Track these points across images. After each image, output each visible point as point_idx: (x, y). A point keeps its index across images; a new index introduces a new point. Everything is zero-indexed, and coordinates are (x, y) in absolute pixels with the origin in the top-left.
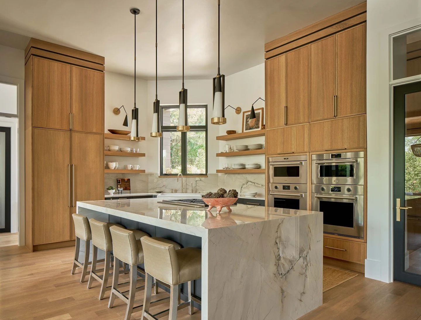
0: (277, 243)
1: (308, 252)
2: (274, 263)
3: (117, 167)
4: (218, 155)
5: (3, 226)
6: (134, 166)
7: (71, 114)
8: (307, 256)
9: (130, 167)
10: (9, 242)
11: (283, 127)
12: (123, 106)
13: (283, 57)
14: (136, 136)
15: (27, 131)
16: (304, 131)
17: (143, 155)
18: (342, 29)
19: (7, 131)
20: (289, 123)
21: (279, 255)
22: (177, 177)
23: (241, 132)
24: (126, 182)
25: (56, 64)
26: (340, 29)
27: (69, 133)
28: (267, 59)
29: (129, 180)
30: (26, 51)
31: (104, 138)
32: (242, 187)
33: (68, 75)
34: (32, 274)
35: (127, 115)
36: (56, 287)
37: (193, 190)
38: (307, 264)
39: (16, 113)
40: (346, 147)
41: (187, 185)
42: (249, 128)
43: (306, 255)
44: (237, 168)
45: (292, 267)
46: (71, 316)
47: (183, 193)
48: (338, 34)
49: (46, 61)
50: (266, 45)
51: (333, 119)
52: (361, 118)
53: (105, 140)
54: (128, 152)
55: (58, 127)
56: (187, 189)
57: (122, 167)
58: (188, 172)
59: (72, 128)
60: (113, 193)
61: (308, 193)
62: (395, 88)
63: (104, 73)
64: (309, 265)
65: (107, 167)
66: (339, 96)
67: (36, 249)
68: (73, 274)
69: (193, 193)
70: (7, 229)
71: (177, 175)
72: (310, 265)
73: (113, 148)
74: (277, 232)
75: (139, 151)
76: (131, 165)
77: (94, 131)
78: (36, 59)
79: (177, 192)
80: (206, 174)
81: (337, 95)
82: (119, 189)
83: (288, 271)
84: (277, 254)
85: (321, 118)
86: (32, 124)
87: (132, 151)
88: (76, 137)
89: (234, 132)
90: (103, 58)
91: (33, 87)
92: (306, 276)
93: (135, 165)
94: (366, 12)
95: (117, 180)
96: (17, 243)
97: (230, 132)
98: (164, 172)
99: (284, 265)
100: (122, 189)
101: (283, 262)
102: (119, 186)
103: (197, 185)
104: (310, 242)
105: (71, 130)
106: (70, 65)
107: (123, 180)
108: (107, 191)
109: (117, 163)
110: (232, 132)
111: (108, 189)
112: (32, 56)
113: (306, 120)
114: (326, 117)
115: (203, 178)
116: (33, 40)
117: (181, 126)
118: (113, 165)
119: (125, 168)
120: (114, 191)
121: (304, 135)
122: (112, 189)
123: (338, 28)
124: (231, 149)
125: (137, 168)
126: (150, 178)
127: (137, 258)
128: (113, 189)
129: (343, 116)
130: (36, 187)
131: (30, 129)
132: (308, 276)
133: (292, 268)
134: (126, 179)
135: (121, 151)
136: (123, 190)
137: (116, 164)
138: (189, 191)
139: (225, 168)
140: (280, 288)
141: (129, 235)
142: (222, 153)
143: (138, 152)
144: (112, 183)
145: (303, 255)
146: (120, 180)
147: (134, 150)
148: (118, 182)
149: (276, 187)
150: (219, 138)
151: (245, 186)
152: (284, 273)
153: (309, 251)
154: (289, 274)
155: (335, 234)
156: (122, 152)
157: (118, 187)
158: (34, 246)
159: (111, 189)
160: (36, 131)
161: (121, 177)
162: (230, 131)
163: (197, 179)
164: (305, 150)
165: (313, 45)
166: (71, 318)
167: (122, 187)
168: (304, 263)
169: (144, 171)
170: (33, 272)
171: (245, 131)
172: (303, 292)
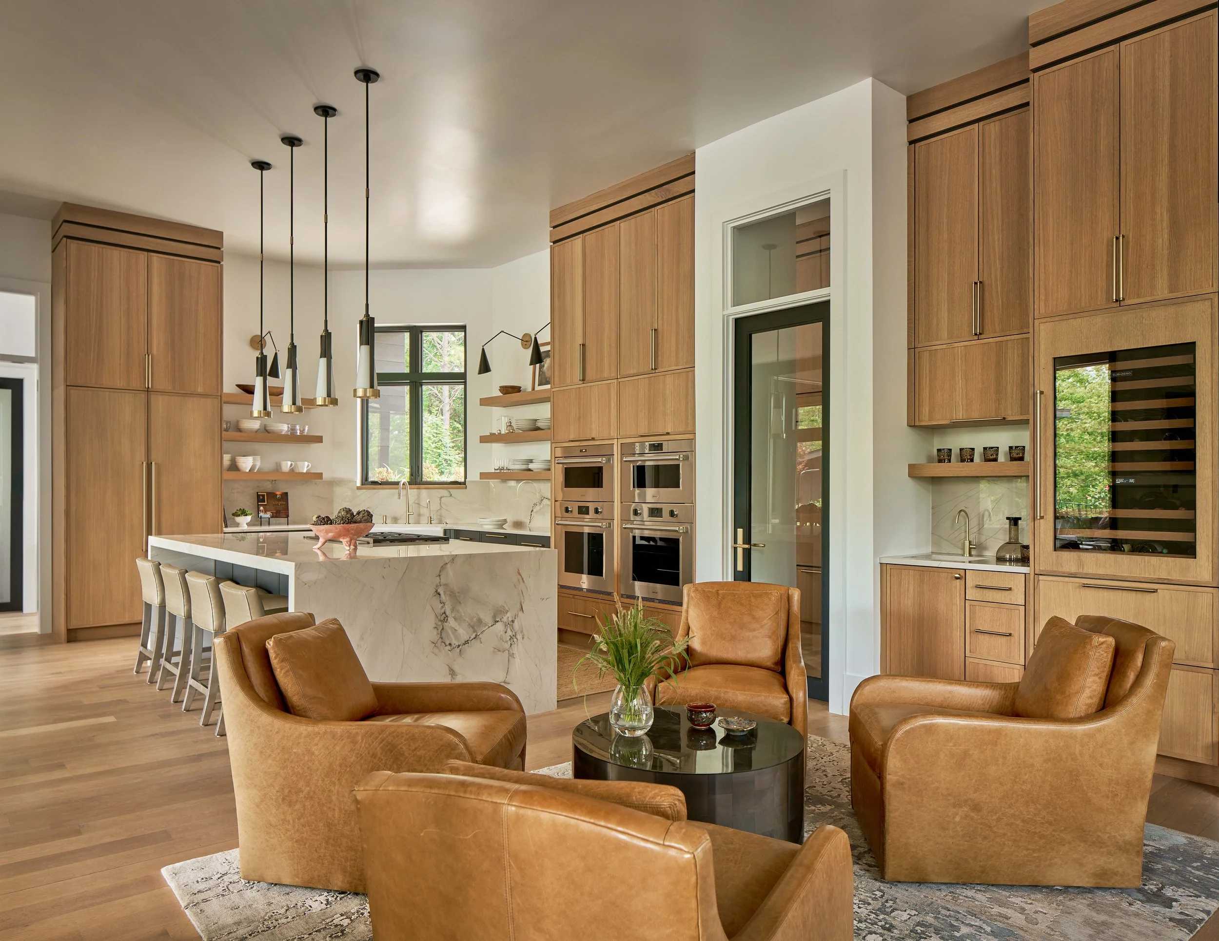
0: (439, 594)
1: (516, 616)
2: (434, 625)
3: (257, 467)
4: (484, 439)
5: (7, 598)
6: (296, 465)
7: (149, 355)
8: (513, 621)
9: (286, 466)
10: (19, 627)
11: (578, 386)
12: (269, 332)
13: (578, 241)
14: (262, 408)
15: (55, 392)
16: (609, 396)
17: (319, 439)
18: (664, 199)
19: (15, 386)
20: (587, 378)
21: (445, 613)
22: (397, 489)
23: (530, 389)
24: (279, 500)
25: (116, 252)
26: (661, 200)
27: (143, 396)
28: (554, 242)
29: (285, 495)
30: (54, 222)
31: (222, 402)
32: (532, 510)
33: (143, 274)
34: (60, 673)
35: (276, 354)
36: (100, 688)
37: (431, 518)
38: (515, 636)
39: (33, 355)
40: (669, 431)
41: (419, 507)
42: (544, 381)
43: (510, 619)
44: (518, 469)
45: (476, 635)
46: (116, 718)
47: (409, 523)
48: (658, 207)
49: (95, 248)
50: (553, 214)
51: (651, 375)
52: (690, 374)
53: (226, 407)
54: (283, 433)
55: (120, 384)
56: (419, 515)
57: (269, 466)
58: (425, 479)
59: (150, 386)
60: (247, 524)
61: (615, 522)
62: (738, 321)
63: (222, 266)
64: (519, 637)
65: (234, 467)
66: (660, 330)
67: (73, 636)
68: (137, 672)
69: (431, 523)
70: (15, 605)
71: (397, 483)
72: (523, 638)
73: (246, 425)
74: (440, 576)
75: (308, 430)
76: (289, 463)
77: (200, 390)
78: (73, 245)
79: (399, 521)
80: (464, 483)
81: (656, 328)
82: (261, 514)
83: (467, 642)
84: (439, 611)
85: (635, 371)
86: (66, 380)
87: (293, 430)
88: (159, 403)
89: (517, 389)
90: (219, 235)
91: (66, 302)
92: (512, 655)
93: (298, 463)
94: (694, 173)
95: (258, 496)
96: (36, 630)
97: (508, 390)
98: (372, 478)
99: (456, 630)
100: (268, 515)
101: (453, 626)
102: (262, 508)
103: (443, 506)
104: (522, 598)
105: (148, 390)
106: (146, 253)
107: (271, 495)
108: (234, 519)
109: (258, 458)
110: (509, 389)
111: (235, 515)
112: (65, 239)
113: (614, 375)
114: (641, 371)
115: (457, 492)
116: (68, 207)
117: (320, 398)
118: (246, 463)
119: (278, 469)
120: (249, 518)
121: (610, 403)
122: (244, 513)
123: (658, 197)
124: (510, 425)
125: (303, 469)
126: (338, 490)
127: (222, 622)
128: (246, 515)
129: (666, 370)
130: (73, 509)
131: (61, 390)
132: (516, 655)
133: (475, 638)
134: (278, 493)
135: (267, 431)
136: (272, 517)
137: (254, 460)
138: (424, 519)
139: (497, 470)
140: (447, 667)
141: (208, 582)
142: (492, 435)
143: (305, 434)
144: (246, 501)
145: (505, 619)
146: (263, 496)
147: (298, 427)
148: (260, 499)
149: (567, 510)
150: (485, 402)
151: (537, 508)
152: (455, 643)
153: (520, 613)
154: (468, 646)
155: (656, 601)
156: (268, 433)
157: (258, 510)
158: (69, 631)
159: (242, 514)
160: (74, 392)
161: (268, 487)
162: (506, 387)
163: (444, 492)
164: (612, 434)
165: (623, 225)
166: (116, 720)
167: (269, 511)
168: (506, 632)
169: (319, 476)
170: (62, 670)
171: (537, 388)
172: (503, 681)
